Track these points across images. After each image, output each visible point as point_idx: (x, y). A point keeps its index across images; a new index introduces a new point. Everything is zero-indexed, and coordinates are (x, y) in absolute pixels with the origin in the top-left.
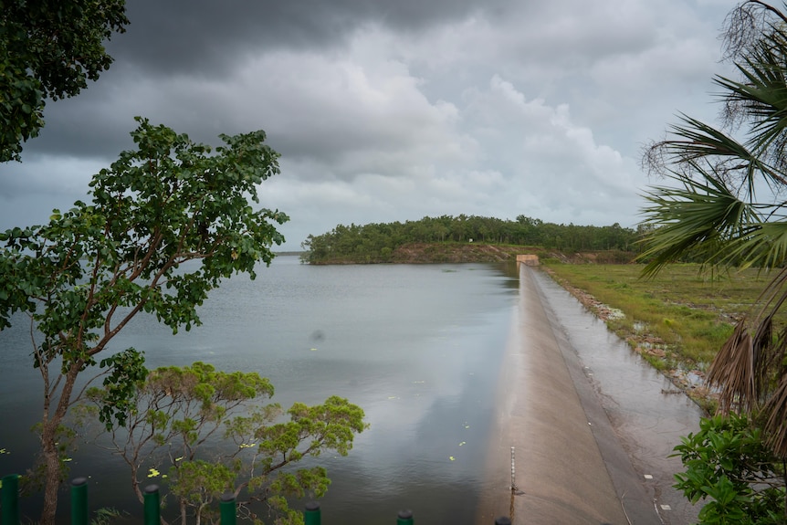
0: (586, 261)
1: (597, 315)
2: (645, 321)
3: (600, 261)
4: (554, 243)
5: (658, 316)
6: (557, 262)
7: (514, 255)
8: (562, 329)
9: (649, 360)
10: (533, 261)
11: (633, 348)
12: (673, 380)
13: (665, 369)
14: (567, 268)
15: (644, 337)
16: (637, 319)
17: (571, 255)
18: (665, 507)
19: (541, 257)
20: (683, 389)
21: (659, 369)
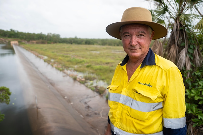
0: (33, 43)
1: (40, 58)
2: (54, 59)
3: (37, 43)
4: (23, 38)
5: (57, 57)
6: (24, 44)
7: (10, 42)
8: (31, 63)
9: (57, 69)
10: (16, 43)
11: (52, 66)
12: (65, 73)
13: (62, 70)
14: (28, 45)
15: (54, 63)
16: (51, 58)
17: (28, 41)
18: (72, 103)
19: (19, 42)
20: (67, 75)
21: (61, 71)
